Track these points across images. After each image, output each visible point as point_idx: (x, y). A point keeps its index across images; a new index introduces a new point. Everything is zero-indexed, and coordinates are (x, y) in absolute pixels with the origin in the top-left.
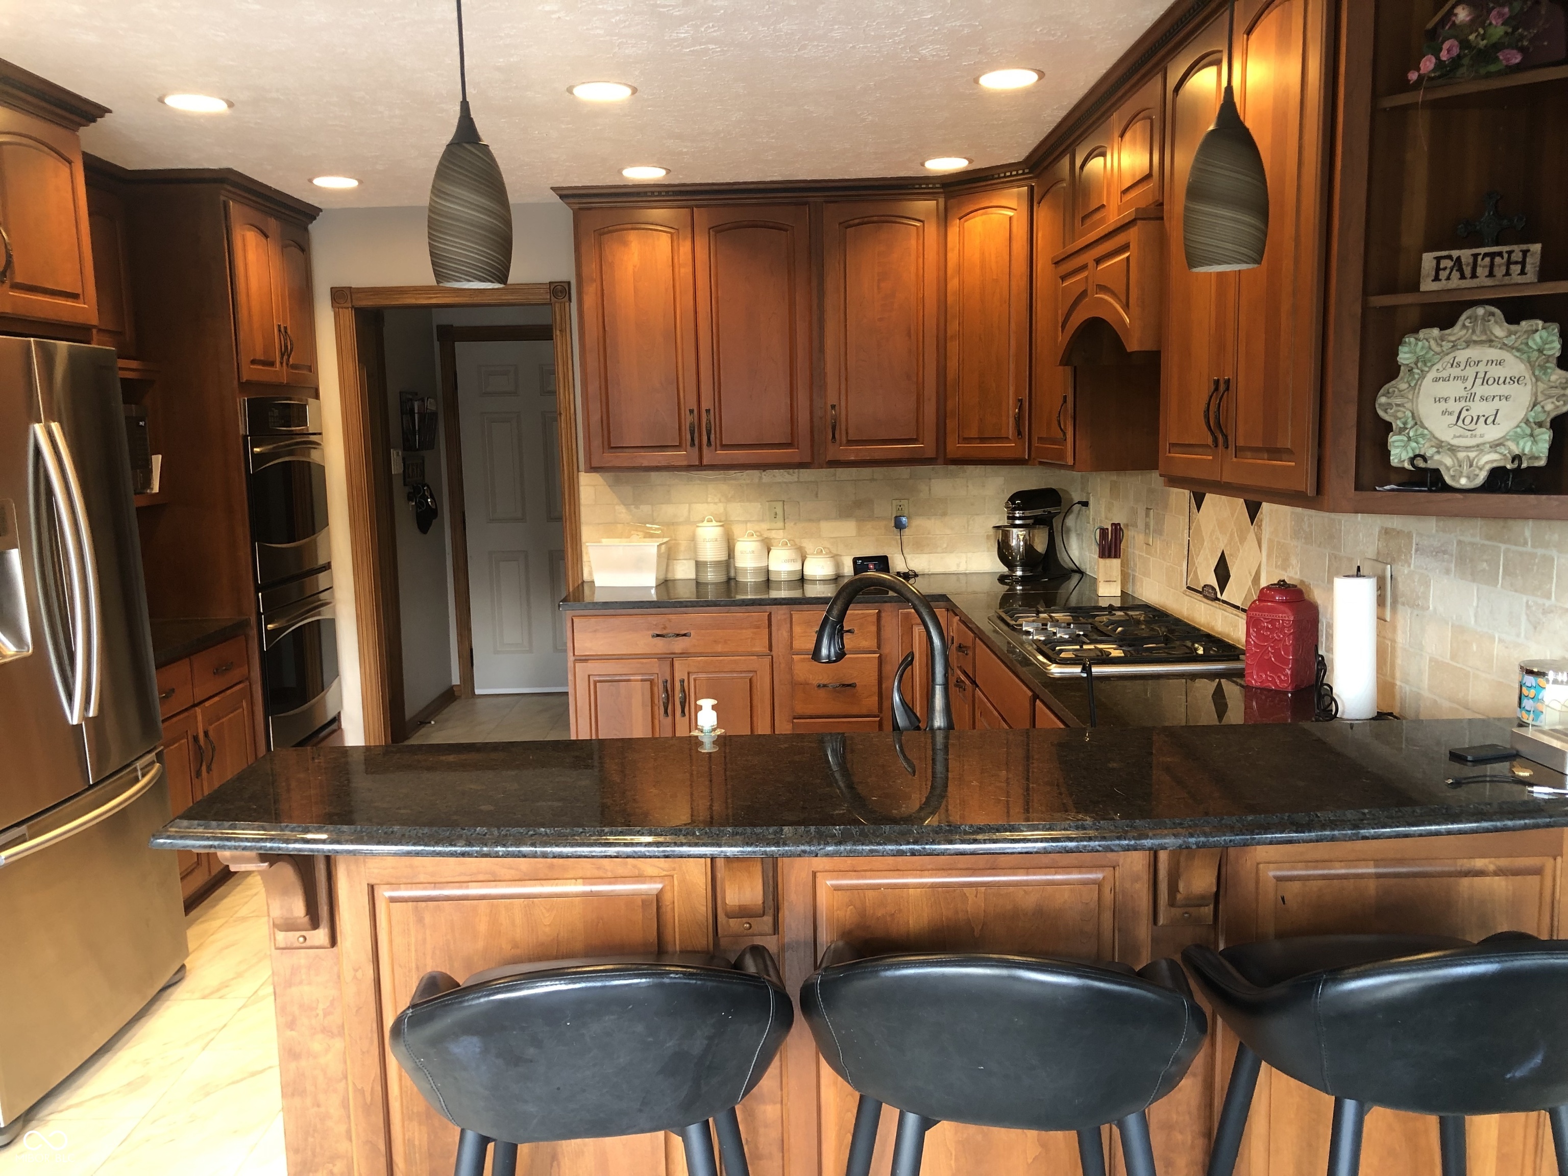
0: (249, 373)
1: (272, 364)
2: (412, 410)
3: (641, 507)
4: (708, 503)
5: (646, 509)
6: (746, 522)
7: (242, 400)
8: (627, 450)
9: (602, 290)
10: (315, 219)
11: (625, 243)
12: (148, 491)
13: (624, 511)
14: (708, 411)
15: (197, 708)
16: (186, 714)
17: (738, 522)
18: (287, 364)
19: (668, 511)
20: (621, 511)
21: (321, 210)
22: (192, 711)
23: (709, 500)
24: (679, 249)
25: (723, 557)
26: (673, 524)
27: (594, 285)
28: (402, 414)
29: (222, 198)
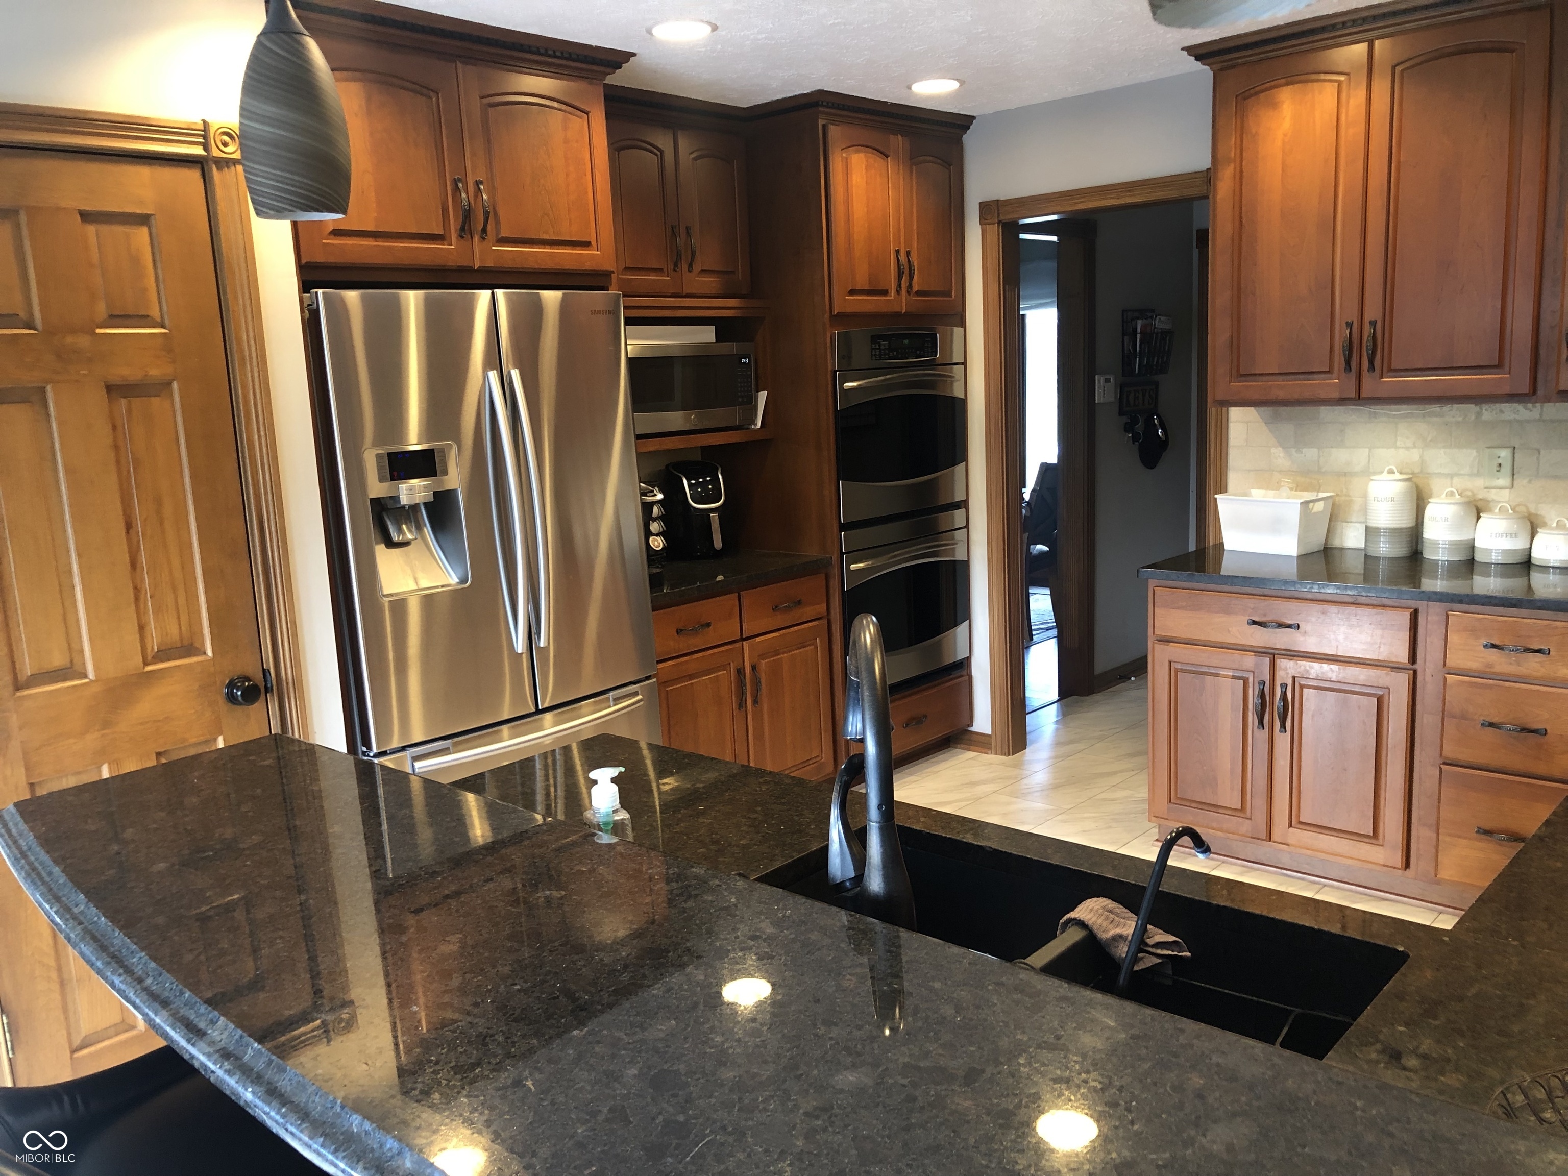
0: (845, 303)
1: (885, 293)
2: (1135, 330)
3: (1304, 450)
4: (1397, 448)
5: (1310, 453)
6: (1451, 476)
7: (829, 335)
8: (1261, 378)
9: (1241, 172)
10: (968, 128)
11: (1274, 105)
12: (753, 427)
13: (1282, 455)
14: (1373, 323)
15: (744, 642)
16: (729, 647)
17: (1440, 475)
18: (908, 293)
19: (1339, 457)
20: (1279, 457)
21: (974, 118)
22: (738, 645)
23: (1398, 443)
24: (1348, 102)
25: (1405, 521)
26: (1345, 474)
27: (1232, 166)
28: (1124, 335)
29: (821, 123)
